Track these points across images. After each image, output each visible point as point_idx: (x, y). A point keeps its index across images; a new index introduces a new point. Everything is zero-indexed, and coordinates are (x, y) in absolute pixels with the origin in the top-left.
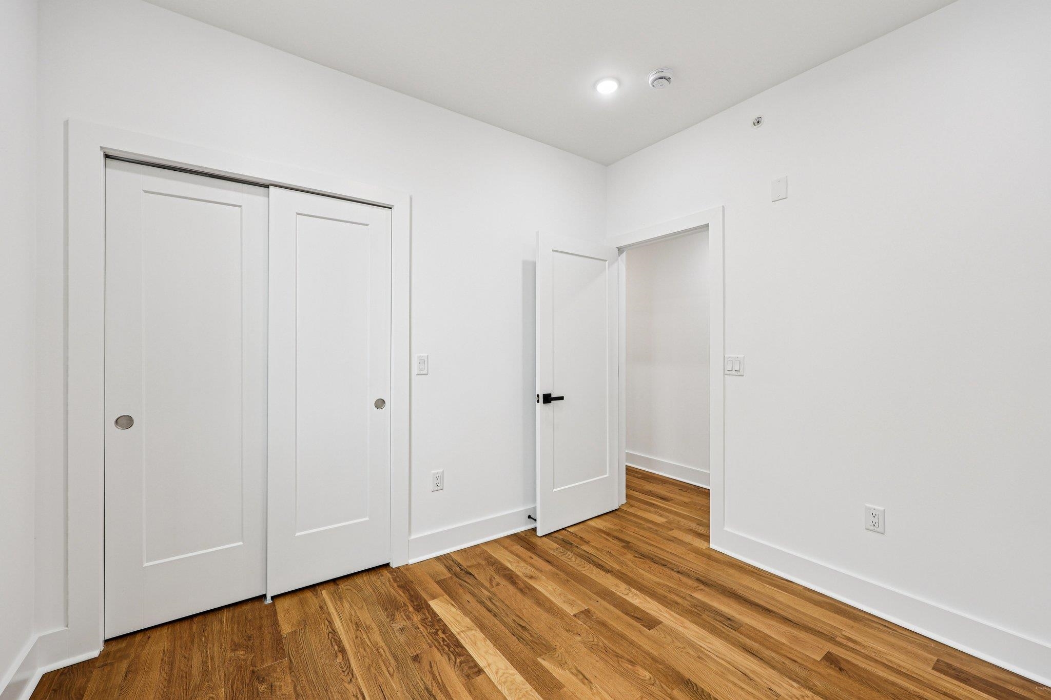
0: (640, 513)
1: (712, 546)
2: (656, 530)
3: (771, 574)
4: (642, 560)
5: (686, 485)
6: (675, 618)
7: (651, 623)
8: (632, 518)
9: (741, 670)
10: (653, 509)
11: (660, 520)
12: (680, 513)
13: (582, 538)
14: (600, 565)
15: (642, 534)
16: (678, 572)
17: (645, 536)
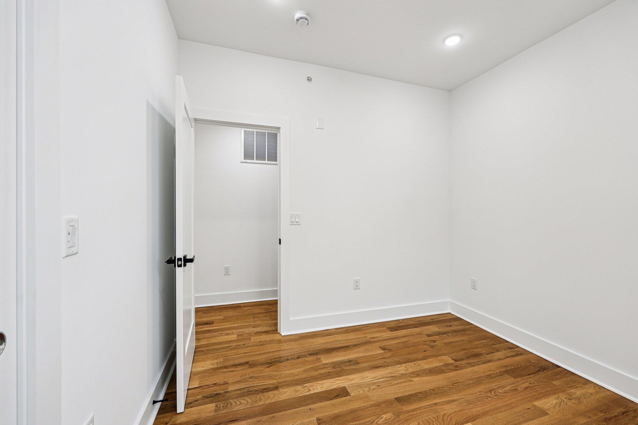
0: (213, 341)
1: (283, 334)
2: (244, 344)
3: (319, 331)
4: (275, 366)
5: (202, 309)
6: (342, 380)
7: (343, 392)
8: (216, 347)
9: (390, 376)
10: (216, 334)
11: (234, 337)
12: (234, 327)
13: (215, 384)
14: (264, 389)
15: (244, 352)
16: (298, 358)
17: (246, 352)
